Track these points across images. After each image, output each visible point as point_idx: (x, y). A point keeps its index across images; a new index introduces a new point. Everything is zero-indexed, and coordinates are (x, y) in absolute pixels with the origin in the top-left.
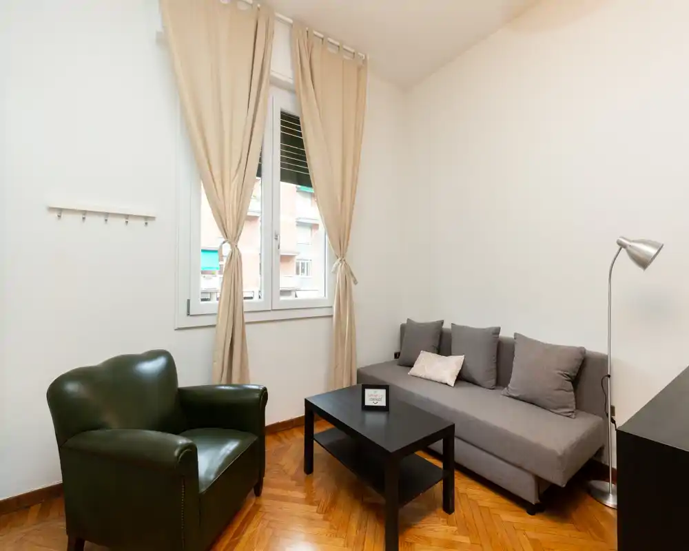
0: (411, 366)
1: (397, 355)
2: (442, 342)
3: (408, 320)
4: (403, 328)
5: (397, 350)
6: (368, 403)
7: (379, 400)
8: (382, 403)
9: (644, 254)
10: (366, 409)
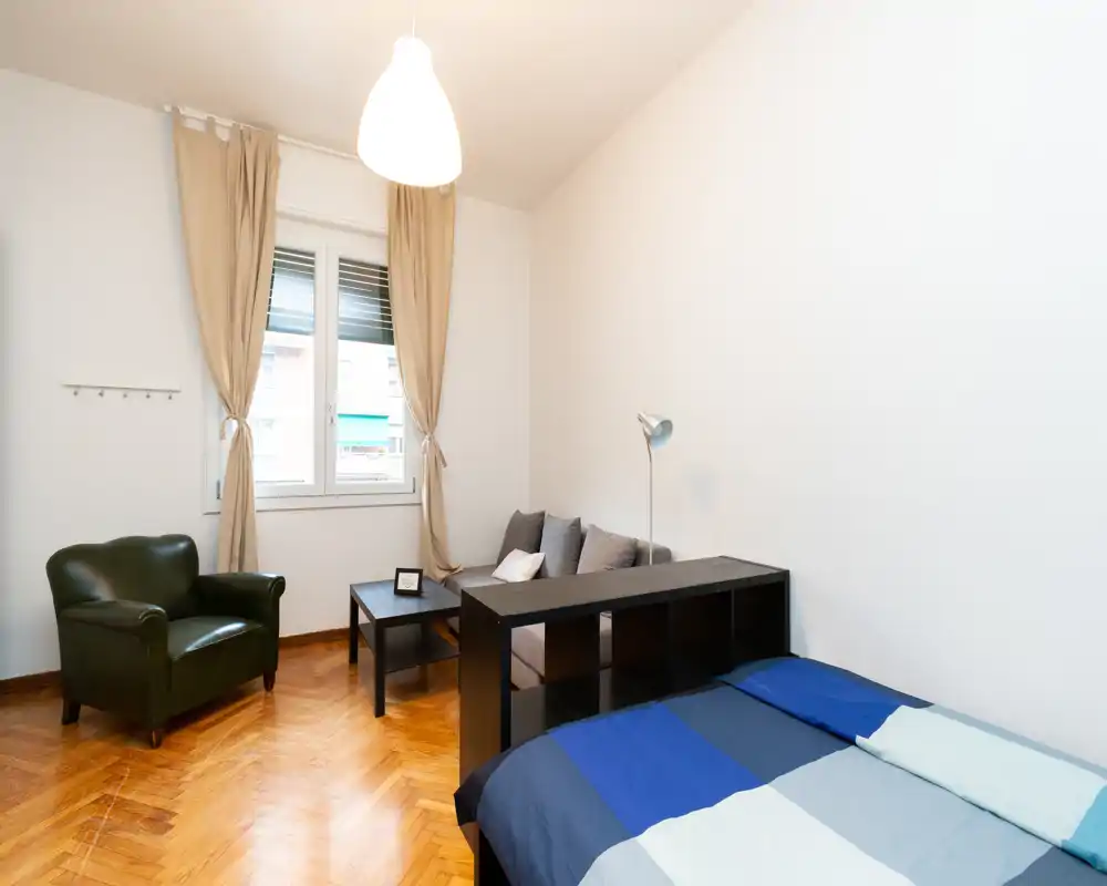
6: (401, 587)
7: (412, 584)
8: (414, 587)
9: (655, 423)
10: (400, 593)
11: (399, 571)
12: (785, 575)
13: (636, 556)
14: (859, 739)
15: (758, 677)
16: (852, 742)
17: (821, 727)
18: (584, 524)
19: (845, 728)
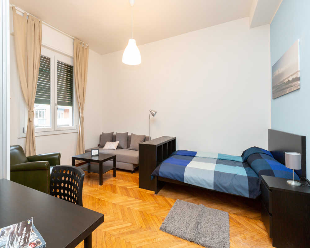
0: (103, 147)
1: (98, 145)
2: (113, 138)
3: (103, 133)
4: (101, 136)
5: (99, 144)
6: (93, 154)
7: (96, 153)
8: (98, 154)
9: (154, 113)
12: (175, 137)
14: (196, 156)
15: (175, 153)
18: (129, 134)
19: (193, 155)
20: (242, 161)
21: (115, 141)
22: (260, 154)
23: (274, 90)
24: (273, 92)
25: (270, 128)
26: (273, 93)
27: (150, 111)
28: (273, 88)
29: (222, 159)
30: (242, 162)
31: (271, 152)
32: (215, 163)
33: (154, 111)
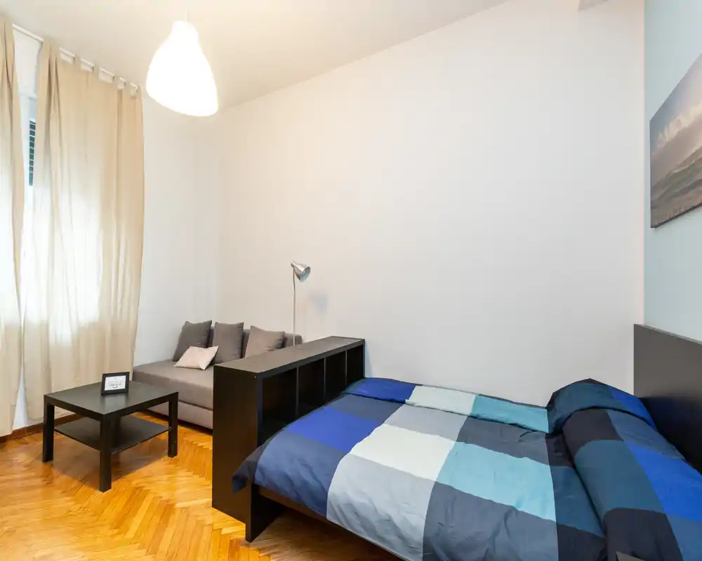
6: (107, 388)
7: (120, 384)
8: (123, 386)
10: (105, 394)
11: (105, 376)
13: (284, 342)
14: (406, 401)
16: (403, 403)
17: (392, 401)
18: (246, 327)
19: (400, 399)
20: (547, 431)
21: (208, 344)
22: (610, 412)
23: (657, 196)
24: (652, 203)
25: (641, 322)
26: (653, 207)
27: (292, 266)
28: (654, 189)
29: (484, 416)
30: (546, 434)
31: (646, 402)
32: (451, 439)
33: (302, 265)
